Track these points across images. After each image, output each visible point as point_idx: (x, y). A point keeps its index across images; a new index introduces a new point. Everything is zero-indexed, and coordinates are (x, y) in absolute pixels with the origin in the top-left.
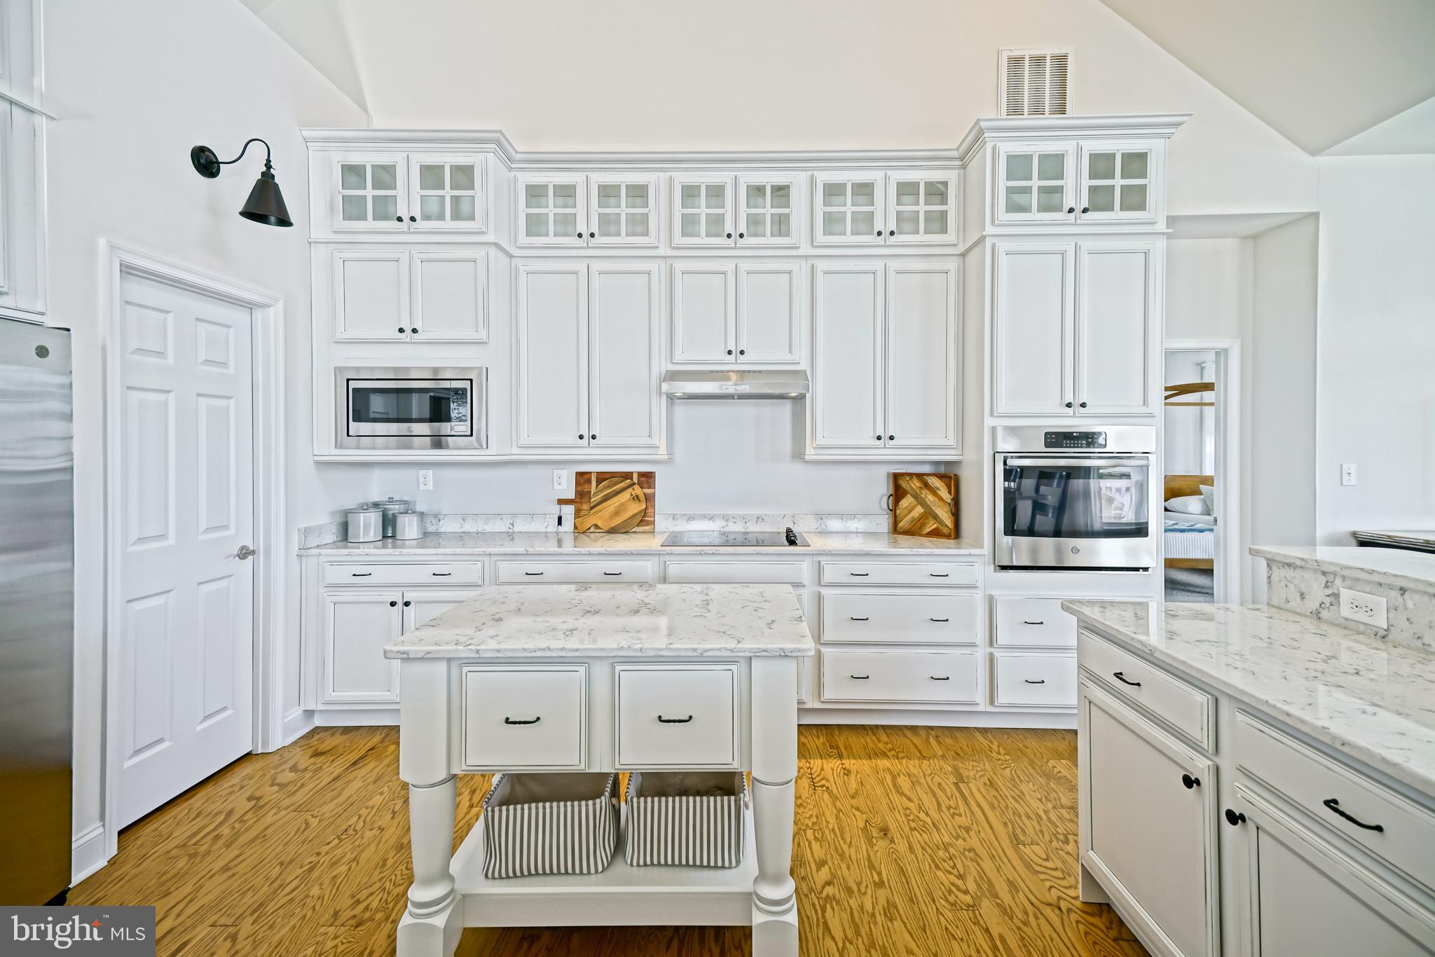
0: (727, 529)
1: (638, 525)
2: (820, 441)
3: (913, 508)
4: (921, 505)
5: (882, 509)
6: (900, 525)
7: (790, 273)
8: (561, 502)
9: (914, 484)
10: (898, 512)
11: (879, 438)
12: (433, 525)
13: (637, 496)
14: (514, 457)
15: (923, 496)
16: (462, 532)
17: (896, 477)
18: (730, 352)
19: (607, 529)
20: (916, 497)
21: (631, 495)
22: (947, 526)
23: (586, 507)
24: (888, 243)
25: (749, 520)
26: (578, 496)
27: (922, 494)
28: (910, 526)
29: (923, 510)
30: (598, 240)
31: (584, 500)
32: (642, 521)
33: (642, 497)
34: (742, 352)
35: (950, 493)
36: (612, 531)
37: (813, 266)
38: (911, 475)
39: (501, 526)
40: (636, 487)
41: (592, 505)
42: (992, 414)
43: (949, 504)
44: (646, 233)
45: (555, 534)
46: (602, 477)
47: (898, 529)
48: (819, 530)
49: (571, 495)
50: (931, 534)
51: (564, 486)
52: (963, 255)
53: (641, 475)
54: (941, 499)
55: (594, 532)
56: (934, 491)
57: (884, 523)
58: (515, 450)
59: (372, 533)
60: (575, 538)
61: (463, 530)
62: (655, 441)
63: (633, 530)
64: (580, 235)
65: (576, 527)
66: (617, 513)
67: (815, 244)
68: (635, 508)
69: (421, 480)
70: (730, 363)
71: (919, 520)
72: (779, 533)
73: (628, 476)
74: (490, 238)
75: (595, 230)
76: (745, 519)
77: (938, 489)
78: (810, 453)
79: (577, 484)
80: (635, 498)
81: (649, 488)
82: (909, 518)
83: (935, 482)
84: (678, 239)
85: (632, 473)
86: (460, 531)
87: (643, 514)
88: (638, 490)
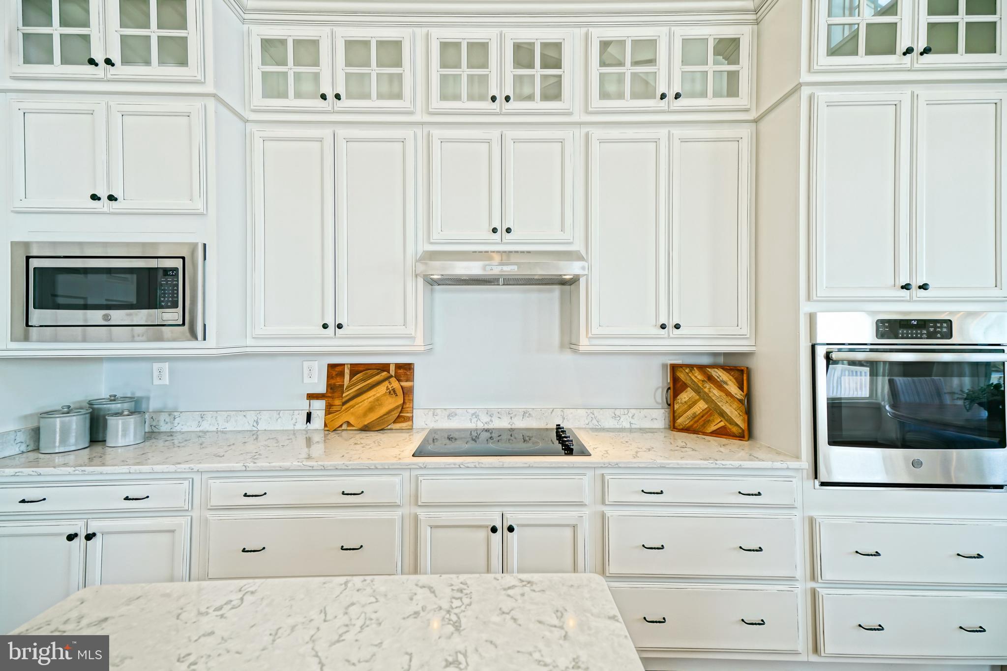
0: (491, 426)
1: (394, 422)
2: (595, 330)
3: (695, 403)
4: (704, 400)
5: (657, 403)
6: (680, 421)
7: (562, 142)
8: (311, 397)
9: (696, 377)
10: (676, 407)
11: (663, 327)
12: (167, 423)
13: (394, 390)
14: (248, 349)
15: (706, 390)
16: (200, 431)
17: (674, 368)
18: (495, 230)
19: (360, 426)
20: (698, 391)
21: (388, 389)
22: (737, 425)
23: (337, 402)
24: (672, 108)
25: (515, 415)
26: (329, 390)
27: (705, 387)
28: (691, 423)
29: (707, 406)
30: (344, 103)
31: (336, 395)
32: (399, 416)
33: (400, 392)
34: (508, 230)
35: (741, 388)
36: (366, 429)
37: (587, 135)
38: (691, 367)
39: (243, 423)
40: (393, 380)
41: (344, 400)
42: (809, 298)
43: (740, 401)
44: (399, 96)
45: (305, 432)
46: (356, 369)
47: (676, 425)
48: (591, 426)
49: (322, 389)
50: (716, 433)
51: (315, 380)
52: (756, 121)
53: (399, 366)
54: (728, 394)
55: (346, 430)
56: (720, 385)
57: (658, 418)
58: (250, 343)
59: (72, 440)
60: (325, 436)
61: (201, 429)
62: (411, 330)
63: (389, 427)
64: (324, 97)
65: (326, 425)
66: (371, 409)
67: (590, 109)
68: (392, 403)
69: (156, 373)
70: (496, 243)
71: (702, 417)
72: (547, 429)
73: (385, 367)
74: (209, 88)
75: (342, 91)
76: (510, 414)
77: (726, 383)
78: (584, 344)
79: (329, 377)
80: (392, 392)
81: (407, 381)
82: (690, 413)
83: (721, 375)
84: (437, 104)
85: (388, 365)
86: (198, 429)
87: (399, 410)
88: (395, 384)
